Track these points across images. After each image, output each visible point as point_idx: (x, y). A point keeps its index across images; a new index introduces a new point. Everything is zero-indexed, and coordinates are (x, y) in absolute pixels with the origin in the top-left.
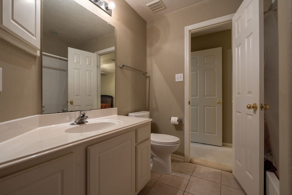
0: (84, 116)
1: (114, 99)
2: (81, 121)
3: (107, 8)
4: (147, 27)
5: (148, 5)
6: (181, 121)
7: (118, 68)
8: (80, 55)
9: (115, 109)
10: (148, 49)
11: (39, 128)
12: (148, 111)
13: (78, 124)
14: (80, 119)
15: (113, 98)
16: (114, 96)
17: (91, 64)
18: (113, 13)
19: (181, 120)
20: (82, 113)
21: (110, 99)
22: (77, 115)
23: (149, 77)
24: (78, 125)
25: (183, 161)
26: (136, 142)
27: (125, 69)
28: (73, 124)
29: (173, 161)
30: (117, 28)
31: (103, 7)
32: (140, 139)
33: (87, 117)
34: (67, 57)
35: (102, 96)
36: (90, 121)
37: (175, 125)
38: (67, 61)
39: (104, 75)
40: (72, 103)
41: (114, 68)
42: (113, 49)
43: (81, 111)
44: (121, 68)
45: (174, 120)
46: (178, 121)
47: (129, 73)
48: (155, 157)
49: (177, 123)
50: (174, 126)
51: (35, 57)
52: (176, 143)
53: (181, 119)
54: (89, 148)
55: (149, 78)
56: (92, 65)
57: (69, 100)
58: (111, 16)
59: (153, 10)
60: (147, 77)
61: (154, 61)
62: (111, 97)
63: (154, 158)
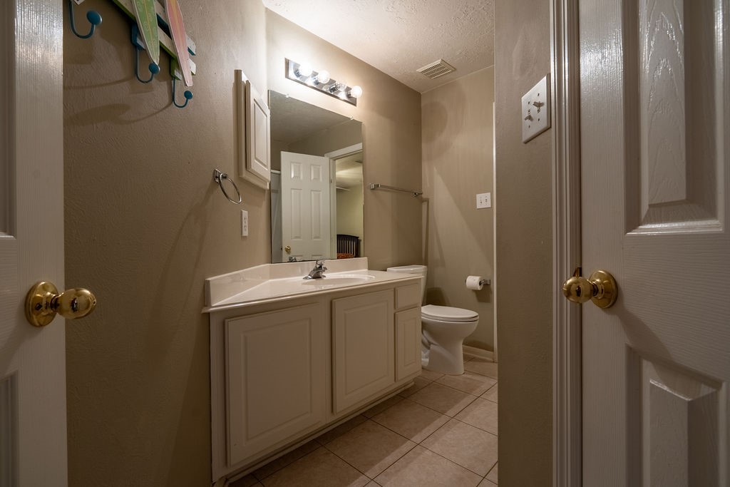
0: (321, 267)
1: (362, 243)
2: (317, 275)
3: (349, 96)
4: (422, 105)
5: (420, 70)
6: (487, 284)
7: (369, 191)
8: (300, 163)
9: (363, 260)
10: (424, 146)
11: (270, 280)
12: (426, 264)
13: (313, 278)
14: (315, 272)
15: (360, 240)
16: (361, 238)
17: (319, 178)
18: (358, 102)
19: (487, 281)
20: (319, 262)
21: (353, 244)
22: (311, 266)
23: (427, 201)
24: (314, 280)
25: (491, 360)
26: (395, 308)
27: (380, 190)
28: (306, 278)
29: (466, 358)
30: (365, 122)
31: (342, 95)
32: (401, 304)
33: (325, 268)
34: (280, 170)
35: (339, 237)
36: (328, 275)
37: (476, 291)
38: (280, 174)
39: (343, 191)
40: (288, 251)
41: (361, 177)
42: (358, 147)
43: (317, 261)
44: (373, 189)
45: (473, 281)
46: (480, 284)
47: (387, 197)
48: (432, 344)
49: (479, 288)
50: (474, 294)
51: (264, 190)
52: (472, 320)
53: (488, 279)
54: (334, 300)
55: (426, 203)
56: (321, 180)
57: (285, 246)
58: (355, 105)
59: (431, 76)
60: (422, 201)
61: (435, 170)
62: (356, 239)
63: (432, 347)
